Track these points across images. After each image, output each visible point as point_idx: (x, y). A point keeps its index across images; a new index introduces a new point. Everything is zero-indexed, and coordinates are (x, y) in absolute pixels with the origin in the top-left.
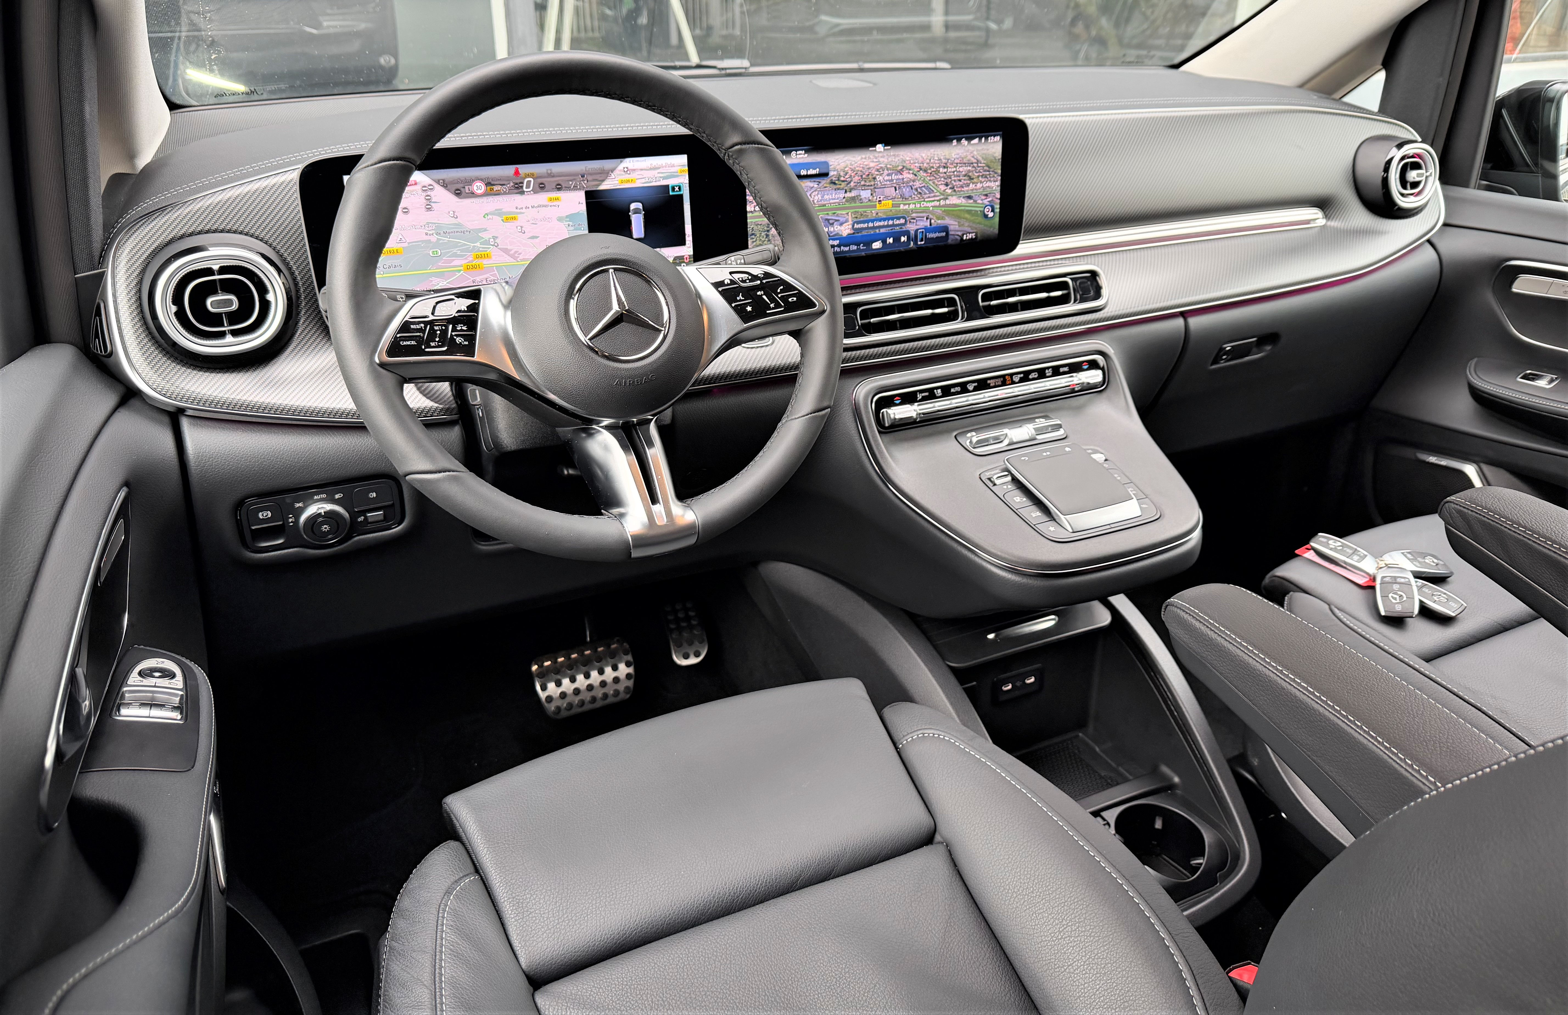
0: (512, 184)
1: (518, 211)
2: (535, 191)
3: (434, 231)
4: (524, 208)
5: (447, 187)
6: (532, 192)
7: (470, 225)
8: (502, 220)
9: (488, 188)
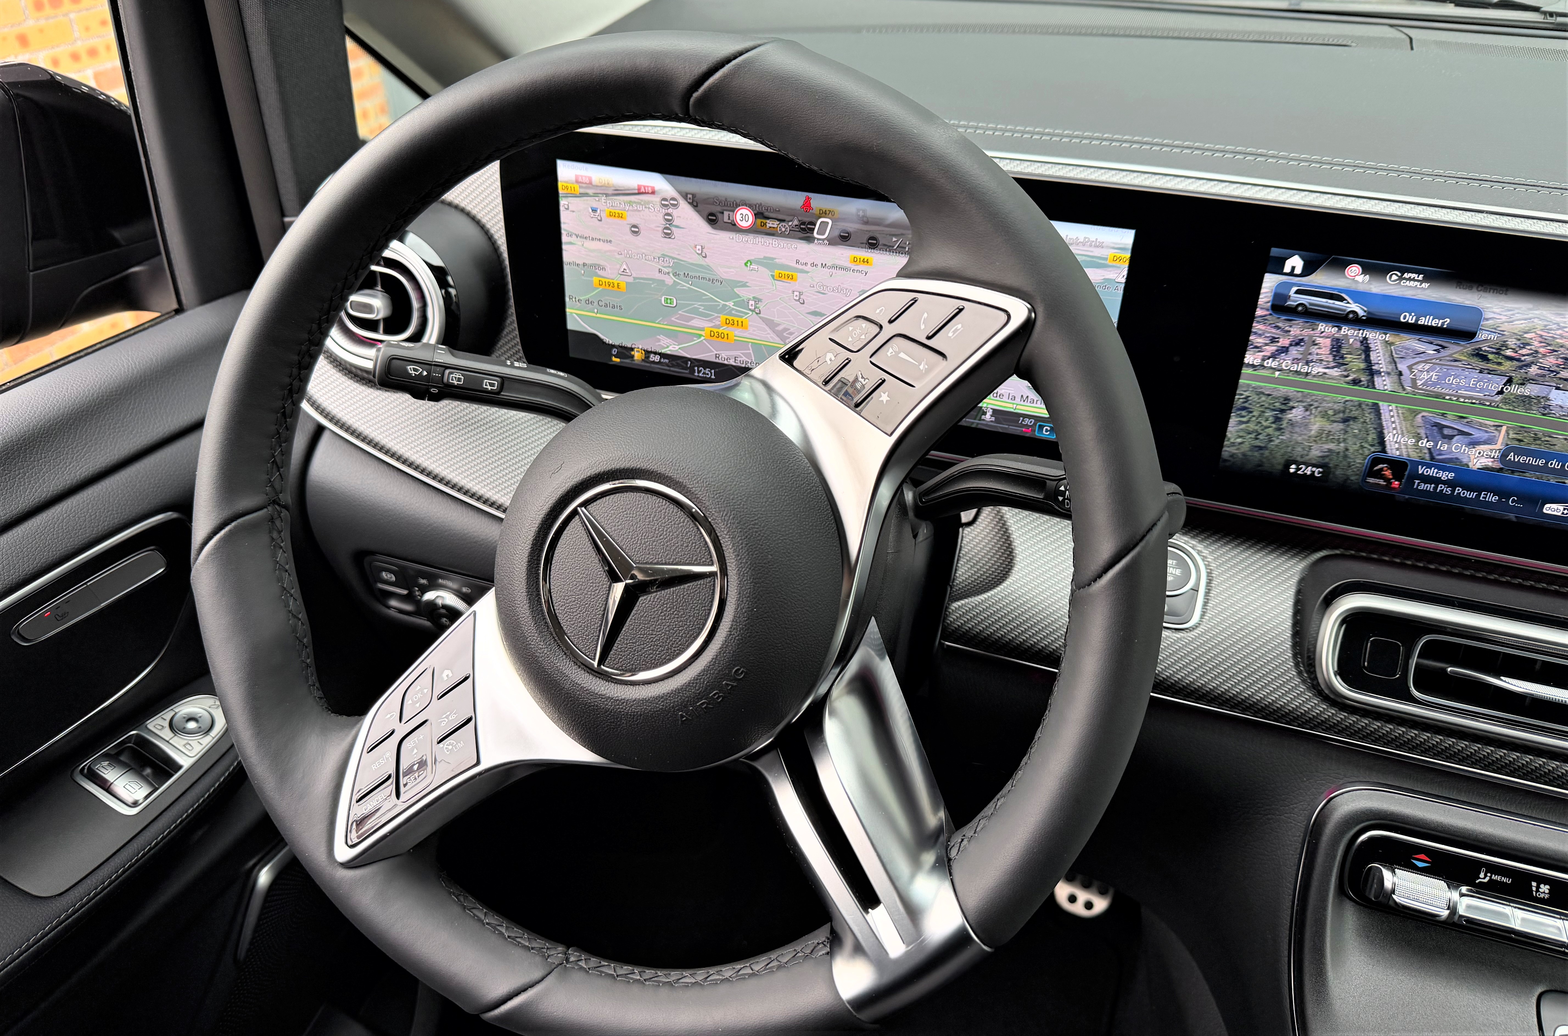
0: (796, 222)
1: (800, 267)
2: (832, 242)
3: (670, 270)
4: (809, 265)
5: (696, 206)
6: (826, 242)
7: (723, 272)
8: (773, 276)
9: (759, 221)
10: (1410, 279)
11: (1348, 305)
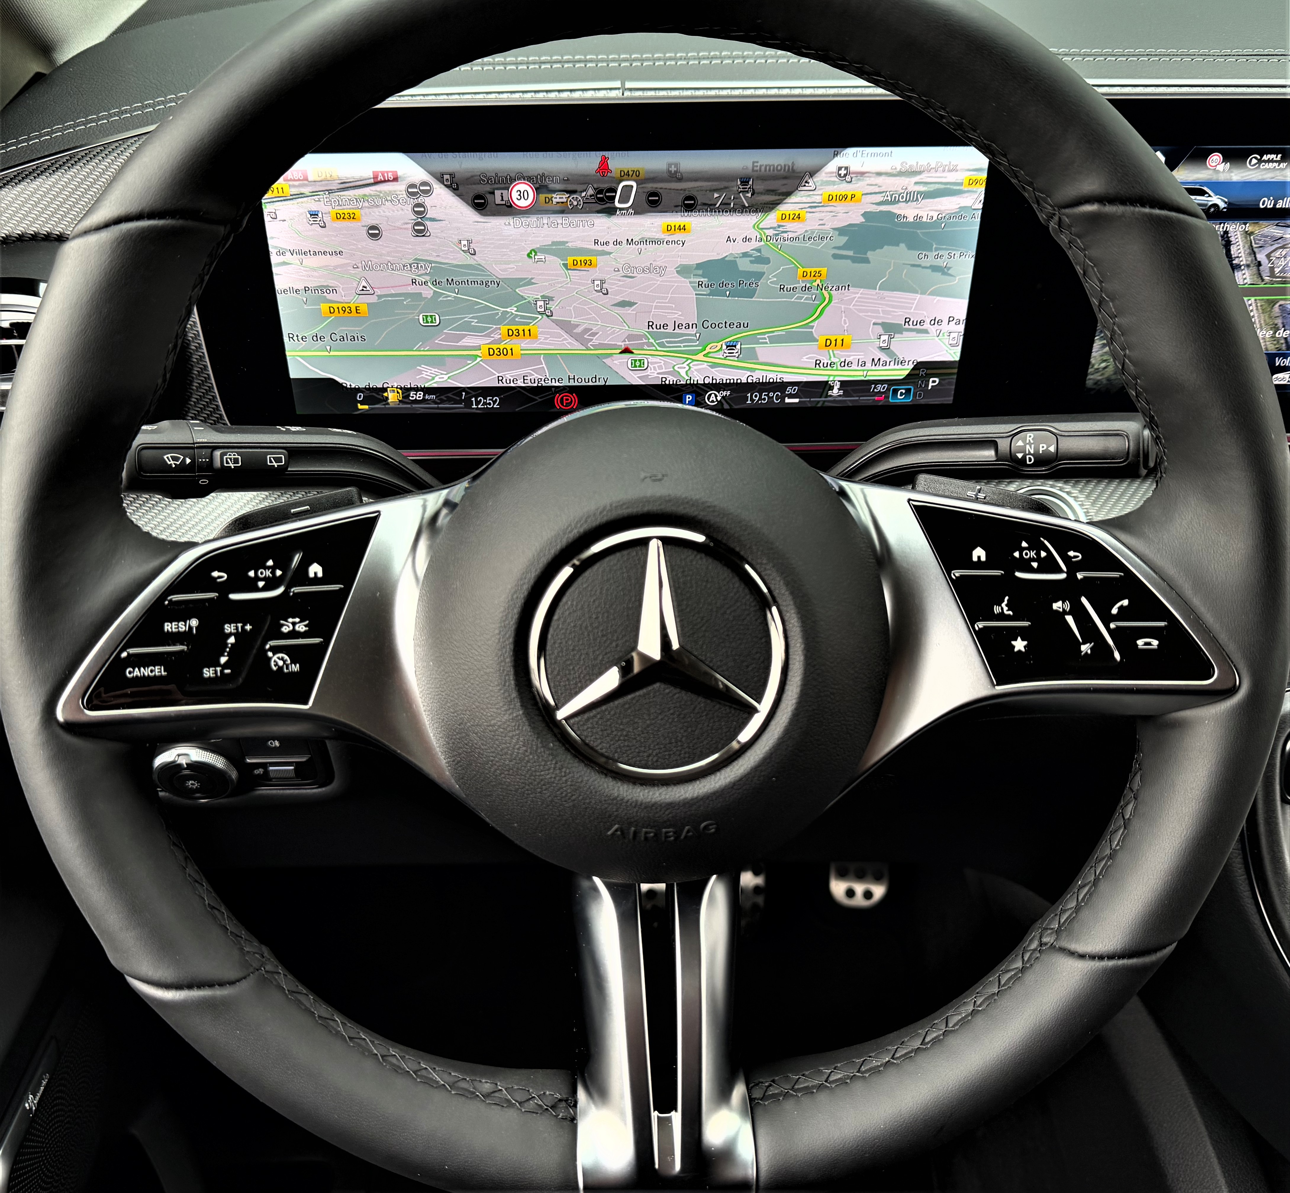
0: (591, 191)
1: (599, 248)
2: (638, 210)
3: (428, 278)
4: (611, 245)
5: (457, 189)
6: (631, 211)
7: (500, 271)
8: (565, 265)
9: (542, 197)
10: (1269, 161)
11: (1209, 199)
